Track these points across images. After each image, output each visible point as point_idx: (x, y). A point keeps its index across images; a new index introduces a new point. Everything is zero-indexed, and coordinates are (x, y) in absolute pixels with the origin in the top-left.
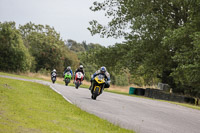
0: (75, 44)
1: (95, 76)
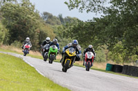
0: (51, 17)
1: (66, 48)
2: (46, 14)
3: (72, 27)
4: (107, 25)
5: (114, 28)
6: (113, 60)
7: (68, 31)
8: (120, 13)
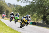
2: (9, 3)
3: (18, 8)
4: (31, 8)
5: (33, 9)
6: (33, 20)
7: (17, 10)
8: (35, 3)
